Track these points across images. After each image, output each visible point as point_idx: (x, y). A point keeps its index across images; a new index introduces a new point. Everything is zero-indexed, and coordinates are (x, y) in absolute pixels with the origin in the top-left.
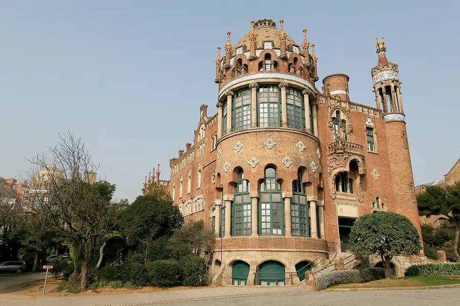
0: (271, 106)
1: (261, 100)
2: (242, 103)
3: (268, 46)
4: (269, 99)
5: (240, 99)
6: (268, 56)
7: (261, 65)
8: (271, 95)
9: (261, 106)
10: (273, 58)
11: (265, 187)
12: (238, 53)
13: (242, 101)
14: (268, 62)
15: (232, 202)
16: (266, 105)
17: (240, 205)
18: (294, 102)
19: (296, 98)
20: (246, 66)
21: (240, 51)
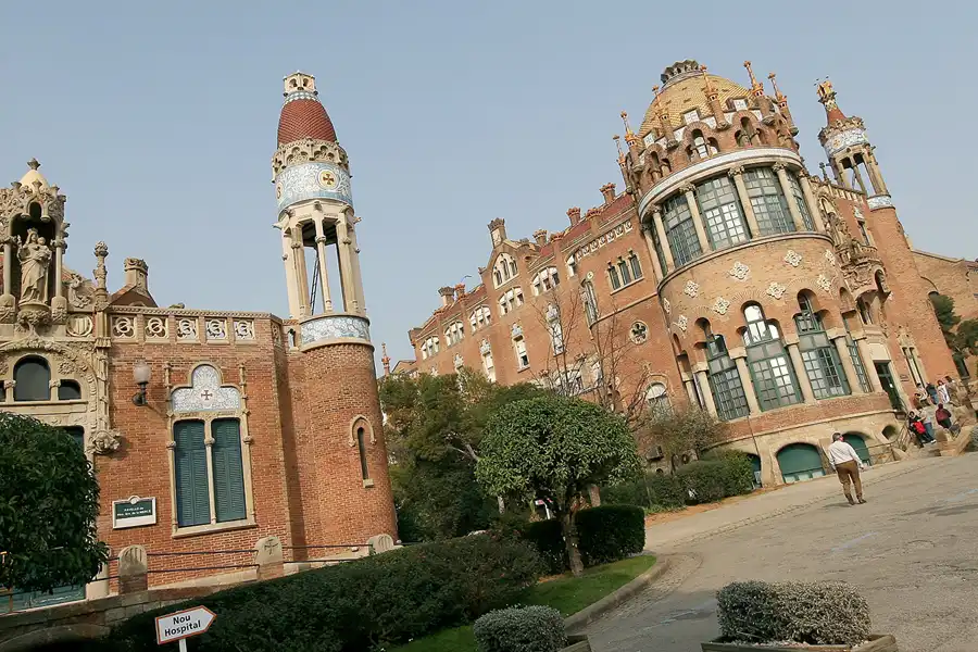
0: (725, 209)
1: (705, 206)
2: (679, 218)
3: (691, 118)
4: (718, 201)
5: (673, 213)
6: (697, 133)
7: (689, 151)
8: (720, 192)
9: (709, 215)
10: (707, 135)
11: (751, 339)
12: (647, 145)
13: (678, 215)
14: (699, 141)
15: (707, 372)
16: (716, 212)
17: (720, 373)
18: (763, 191)
19: (764, 183)
20: (666, 160)
21: (649, 141)
